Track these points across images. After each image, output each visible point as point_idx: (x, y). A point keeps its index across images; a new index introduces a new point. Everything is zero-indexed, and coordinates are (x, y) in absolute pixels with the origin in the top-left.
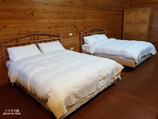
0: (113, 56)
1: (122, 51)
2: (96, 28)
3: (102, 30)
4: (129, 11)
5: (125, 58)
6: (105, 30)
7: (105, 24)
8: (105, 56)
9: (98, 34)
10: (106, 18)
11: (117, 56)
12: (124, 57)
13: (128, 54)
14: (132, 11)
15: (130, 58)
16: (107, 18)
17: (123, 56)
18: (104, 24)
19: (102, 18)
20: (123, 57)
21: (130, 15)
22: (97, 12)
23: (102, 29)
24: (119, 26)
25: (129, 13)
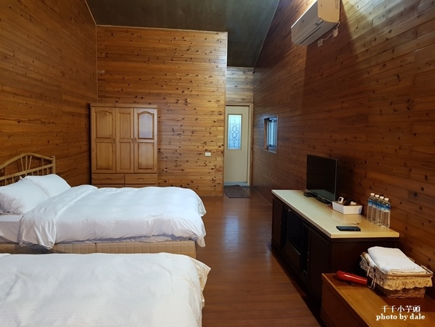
0: (128, 240)
1: (159, 222)
2: (30, 154)
3: (45, 160)
4: (106, 109)
5: (170, 239)
6: (54, 159)
7: (50, 142)
8: (100, 244)
9: (35, 174)
10: (53, 123)
11: (143, 238)
12: (165, 238)
13: (179, 227)
14: (114, 109)
15: (185, 236)
16: (55, 123)
17: (164, 235)
18: (48, 142)
19: (43, 123)
20: (162, 239)
21: (109, 118)
22: (28, 102)
23: (46, 158)
24: (81, 148)
25: (106, 115)
